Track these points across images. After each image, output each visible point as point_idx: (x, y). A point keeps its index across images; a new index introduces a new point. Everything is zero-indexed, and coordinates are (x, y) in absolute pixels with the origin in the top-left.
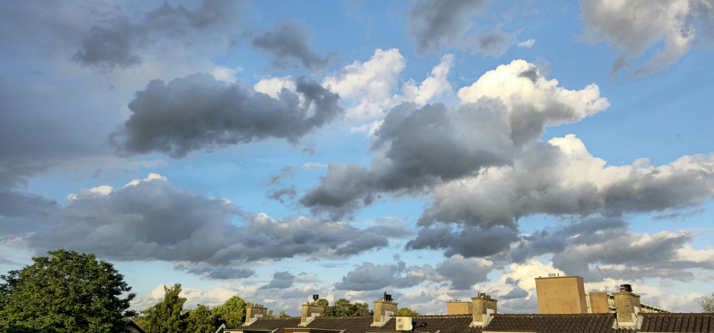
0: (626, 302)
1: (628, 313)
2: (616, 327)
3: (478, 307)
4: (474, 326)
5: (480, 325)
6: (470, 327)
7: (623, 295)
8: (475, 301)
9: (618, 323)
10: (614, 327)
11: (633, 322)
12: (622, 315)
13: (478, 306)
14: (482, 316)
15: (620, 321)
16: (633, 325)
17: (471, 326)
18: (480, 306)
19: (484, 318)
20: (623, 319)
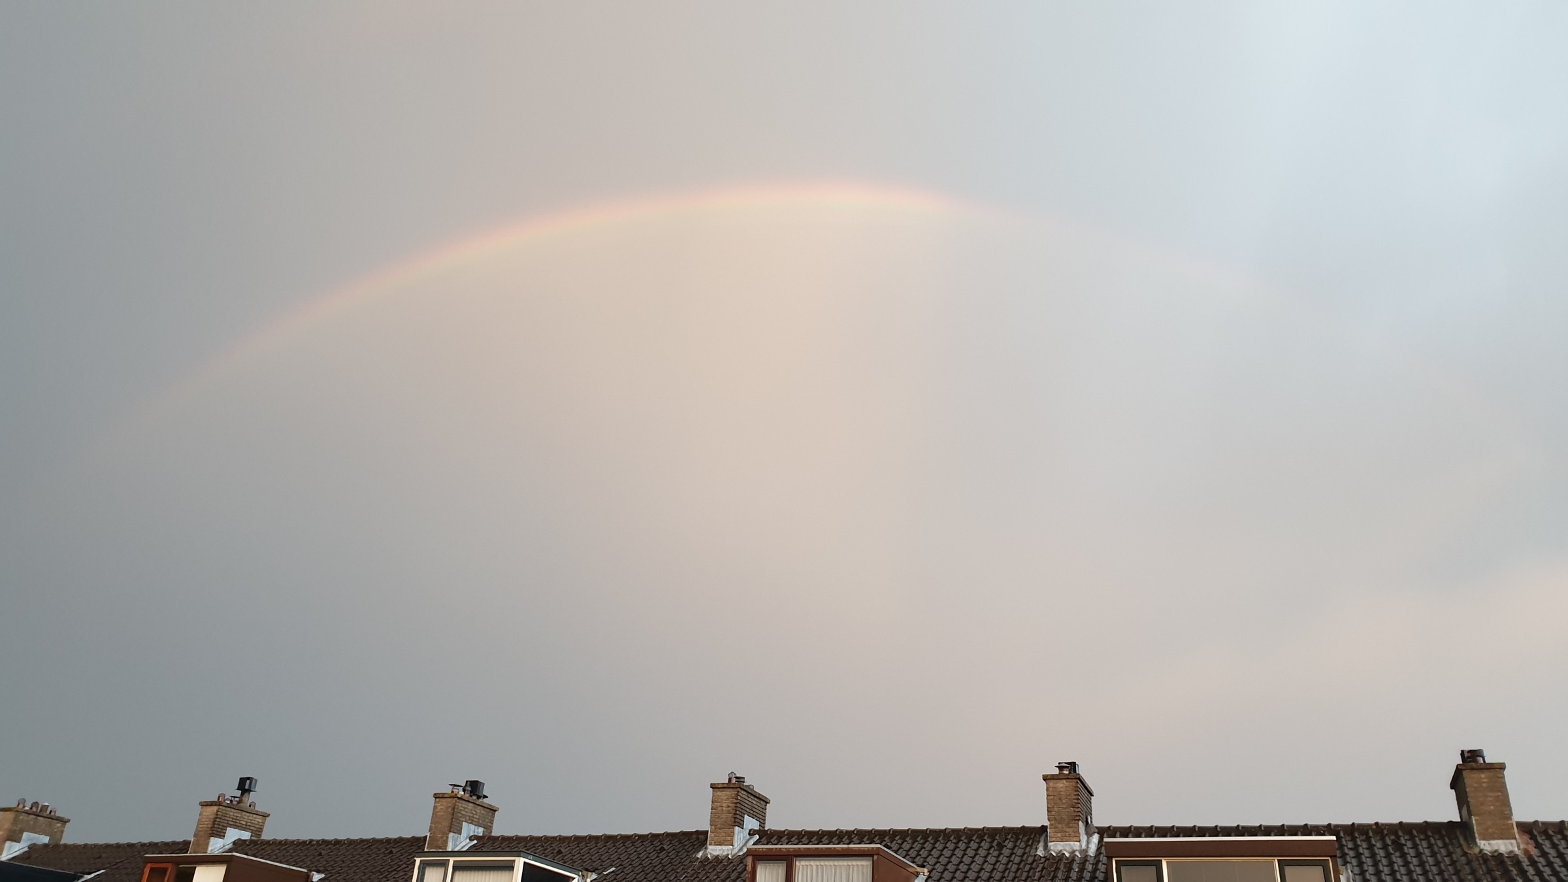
0: (1069, 795)
1: (1072, 820)
2: (1043, 852)
3: (724, 809)
4: (709, 856)
5: (725, 853)
6: (698, 858)
7: (1065, 781)
8: (719, 793)
9: (1050, 844)
10: (1040, 852)
11: (1079, 841)
12: (1060, 826)
13: (724, 805)
14: (733, 832)
15: (1054, 839)
16: (1078, 849)
17: (700, 855)
18: (730, 805)
19: (736, 837)
20: (1059, 835)
